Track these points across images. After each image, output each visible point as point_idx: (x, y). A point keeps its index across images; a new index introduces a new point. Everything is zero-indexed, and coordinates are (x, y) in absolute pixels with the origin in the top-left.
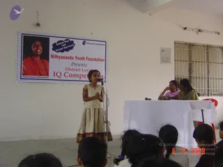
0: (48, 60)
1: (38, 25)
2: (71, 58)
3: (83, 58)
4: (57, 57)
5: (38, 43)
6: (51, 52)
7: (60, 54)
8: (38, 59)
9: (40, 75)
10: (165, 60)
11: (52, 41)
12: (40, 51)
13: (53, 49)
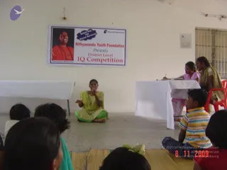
0: (73, 47)
1: (65, 18)
2: (93, 45)
3: (104, 45)
4: (81, 44)
5: (65, 33)
6: (76, 40)
7: (83, 42)
8: (65, 46)
9: (66, 59)
10: (185, 45)
11: (77, 32)
12: (66, 40)
13: (78, 38)
